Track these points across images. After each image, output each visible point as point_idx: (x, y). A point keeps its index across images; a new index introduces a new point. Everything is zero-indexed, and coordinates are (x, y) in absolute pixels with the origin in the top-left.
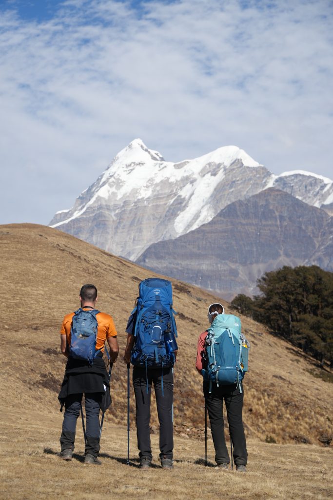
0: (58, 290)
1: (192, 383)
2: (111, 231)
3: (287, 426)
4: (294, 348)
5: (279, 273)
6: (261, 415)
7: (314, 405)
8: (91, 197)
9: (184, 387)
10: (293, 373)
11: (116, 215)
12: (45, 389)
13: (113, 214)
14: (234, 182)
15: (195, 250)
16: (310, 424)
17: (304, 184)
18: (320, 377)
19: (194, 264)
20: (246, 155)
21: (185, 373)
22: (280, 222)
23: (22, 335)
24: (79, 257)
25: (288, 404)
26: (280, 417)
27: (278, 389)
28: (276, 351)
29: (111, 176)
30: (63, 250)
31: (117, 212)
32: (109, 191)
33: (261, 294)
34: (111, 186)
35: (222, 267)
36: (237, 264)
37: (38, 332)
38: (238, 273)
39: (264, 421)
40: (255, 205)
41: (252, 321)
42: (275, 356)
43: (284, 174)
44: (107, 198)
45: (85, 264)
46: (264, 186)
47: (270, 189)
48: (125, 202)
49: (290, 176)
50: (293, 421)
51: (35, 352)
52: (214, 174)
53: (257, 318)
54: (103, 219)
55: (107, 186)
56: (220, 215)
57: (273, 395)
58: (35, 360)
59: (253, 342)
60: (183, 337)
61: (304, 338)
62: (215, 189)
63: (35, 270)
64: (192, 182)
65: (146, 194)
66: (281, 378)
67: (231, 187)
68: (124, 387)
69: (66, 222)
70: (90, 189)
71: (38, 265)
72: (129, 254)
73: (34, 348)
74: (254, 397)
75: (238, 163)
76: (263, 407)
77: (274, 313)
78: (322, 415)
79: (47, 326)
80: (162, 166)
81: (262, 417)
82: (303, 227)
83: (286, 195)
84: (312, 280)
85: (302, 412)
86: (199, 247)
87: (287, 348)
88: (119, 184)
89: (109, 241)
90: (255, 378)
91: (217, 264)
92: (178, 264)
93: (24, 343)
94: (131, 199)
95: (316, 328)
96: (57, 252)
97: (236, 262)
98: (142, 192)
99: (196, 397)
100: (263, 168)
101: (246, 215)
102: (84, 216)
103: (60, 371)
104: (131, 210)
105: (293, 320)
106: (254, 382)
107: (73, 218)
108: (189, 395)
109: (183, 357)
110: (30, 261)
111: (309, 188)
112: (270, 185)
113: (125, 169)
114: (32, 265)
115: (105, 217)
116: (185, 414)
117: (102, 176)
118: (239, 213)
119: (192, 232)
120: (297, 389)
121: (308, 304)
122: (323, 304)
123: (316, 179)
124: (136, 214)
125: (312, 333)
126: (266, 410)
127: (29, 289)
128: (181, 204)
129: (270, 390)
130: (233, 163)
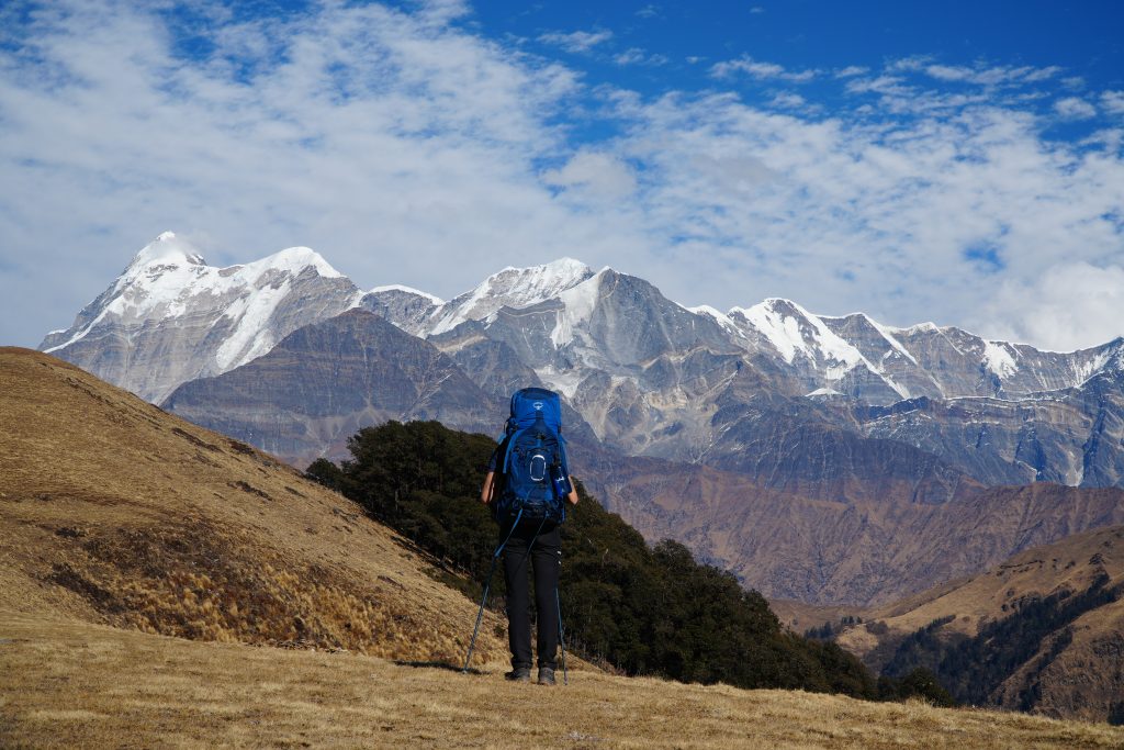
0: (73, 444)
1: (267, 584)
2: (125, 362)
3: (400, 650)
4: (402, 538)
5: (382, 429)
6: (363, 633)
7: (438, 621)
8: (99, 312)
9: (256, 589)
10: (405, 574)
11: (134, 340)
12: (61, 588)
13: (129, 338)
14: (304, 298)
15: (245, 394)
16: (431, 649)
17: (404, 304)
18: (441, 581)
19: (242, 414)
20: (323, 261)
21: (257, 569)
22: (368, 358)
23: (26, 508)
24: (99, 398)
25: (400, 618)
26: (390, 637)
27: (387, 596)
28: (378, 542)
29: (129, 284)
30: (76, 387)
31: (135, 334)
32: (124, 305)
33: (352, 459)
34: (127, 298)
35: (283, 419)
36: (304, 416)
37: (49, 504)
38: (305, 429)
39: (367, 642)
40: (333, 332)
41: (342, 498)
42: (377, 548)
43: (375, 291)
44: (121, 314)
45: (108, 409)
46: (346, 306)
47: (355, 310)
48: (146, 322)
49: (383, 293)
50: (409, 644)
51: (44, 533)
52: (276, 287)
53: (348, 493)
54: (115, 344)
55: (121, 298)
56: (281, 345)
57: (380, 605)
58: (45, 545)
59: (346, 527)
60: (250, 517)
61: (418, 524)
62: (277, 308)
63: (39, 413)
64: (243, 297)
65: (176, 311)
66: (389, 580)
67: (299, 306)
68: (171, 586)
69: (62, 347)
70: (97, 302)
71: (43, 407)
72: (150, 396)
73: (43, 527)
74: (353, 606)
75: (310, 271)
76: (365, 622)
77: (371, 487)
78: (449, 636)
79: (60, 495)
80: (202, 272)
81: (364, 636)
82: (401, 367)
83: (378, 319)
84: (431, 442)
85: (420, 630)
86: (250, 389)
87: (393, 538)
88: (139, 295)
89: (122, 377)
90: (354, 579)
91: (275, 415)
92: (219, 413)
93: (29, 519)
94: (155, 318)
95: (435, 509)
96: (67, 388)
97: (303, 413)
98: (171, 308)
99: (273, 604)
100: (346, 280)
101: (320, 347)
102: (88, 340)
103: (80, 561)
104: (156, 333)
105: (400, 498)
106: (352, 585)
107: (72, 341)
108: (263, 601)
109: (253, 545)
110: (31, 400)
111: (411, 310)
112: (355, 304)
113: (149, 275)
114: (34, 407)
115: (117, 341)
116: (258, 629)
117: (115, 284)
118: (309, 343)
119: (242, 368)
120: (413, 597)
121: (425, 476)
122: (446, 476)
123: (421, 298)
124: (162, 339)
125: (428, 517)
126: (370, 626)
127: (32, 441)
128: (225, 328)
129: (376, 597)
130: (304, 271)
